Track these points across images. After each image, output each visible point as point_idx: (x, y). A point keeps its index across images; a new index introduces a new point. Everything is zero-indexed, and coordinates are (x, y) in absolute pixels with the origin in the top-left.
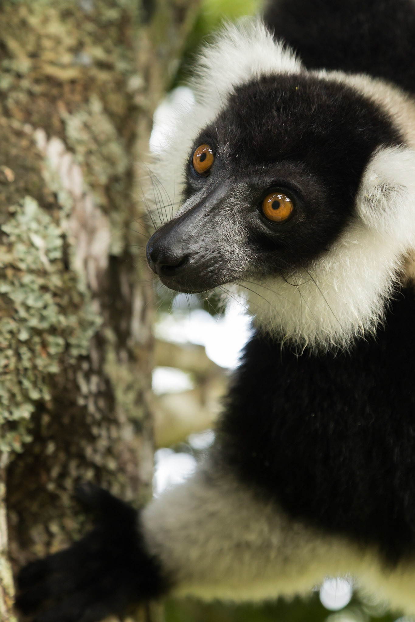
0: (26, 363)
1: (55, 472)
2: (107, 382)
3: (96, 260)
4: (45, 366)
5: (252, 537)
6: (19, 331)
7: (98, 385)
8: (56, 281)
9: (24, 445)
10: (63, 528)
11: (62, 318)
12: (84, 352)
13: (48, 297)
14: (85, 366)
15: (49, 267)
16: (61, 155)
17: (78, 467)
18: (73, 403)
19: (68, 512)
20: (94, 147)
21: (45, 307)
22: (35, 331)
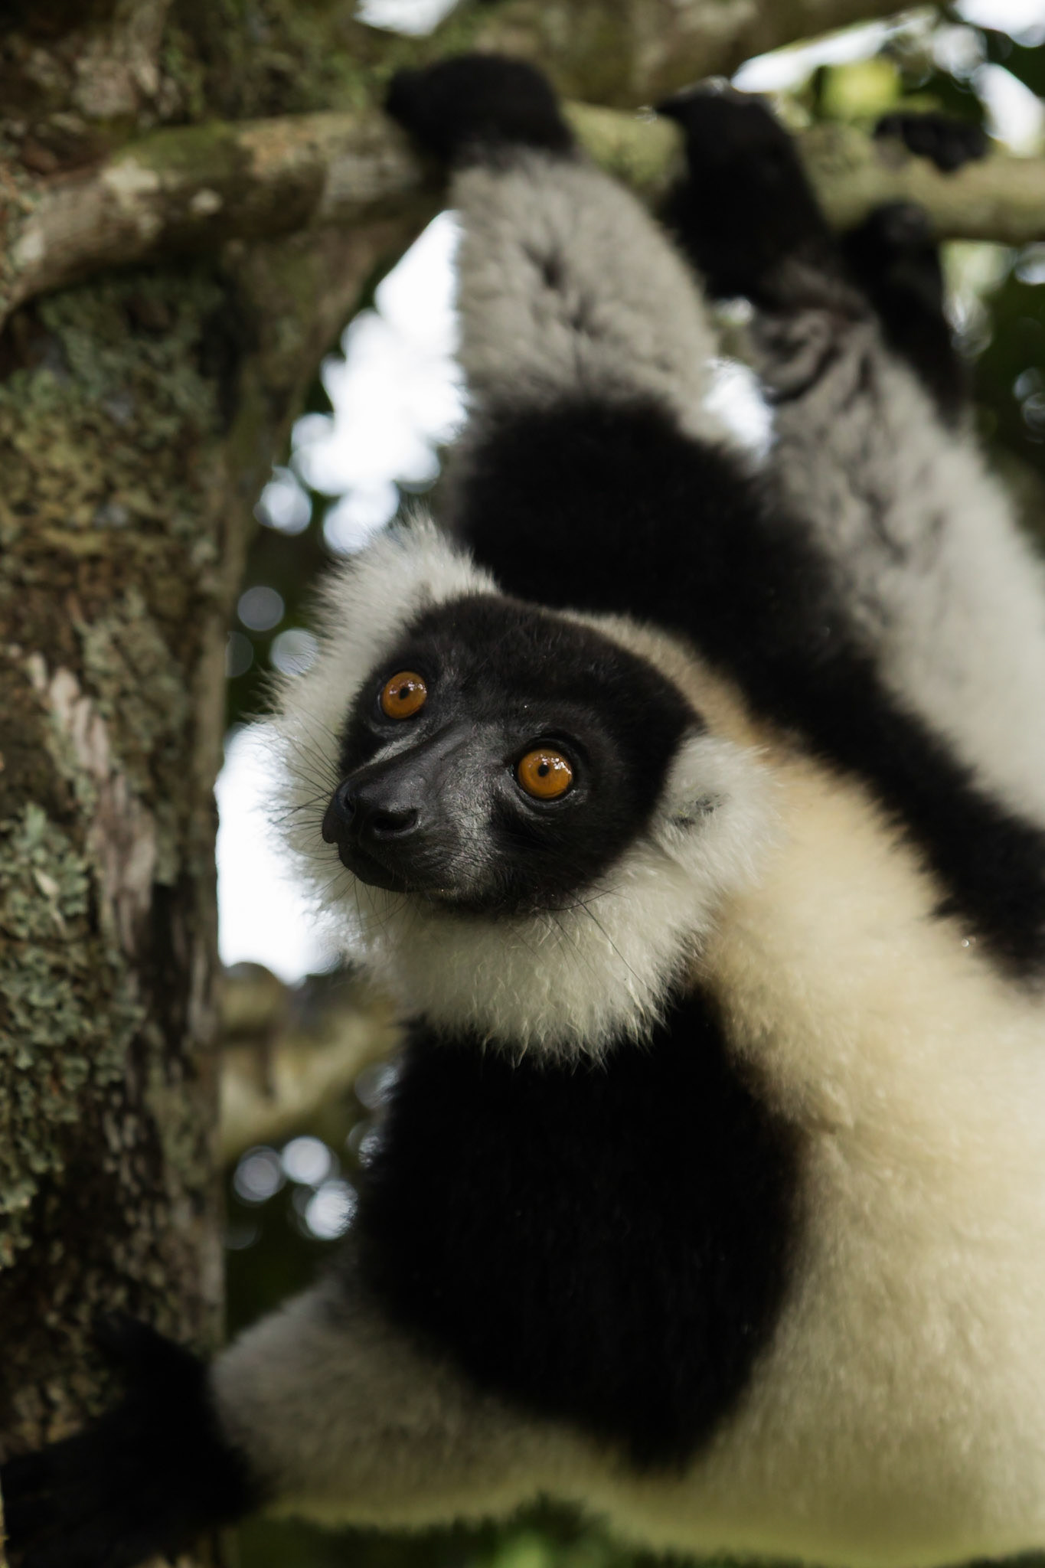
0: (28, 1110)
1: (60, 1295)
2: (150, 1125)
3: (133, 895)
4: (58, 1112)
5: (411, 1419)
6: (16, 1053)
7: (136, 1133)
8: (77, 956)
9: (17, 1252)
10: (71, 1392)
11: (87, 1025)
12: (116, 1076)
13: (64, 987)
14: (116, 1099)
15: (65, 932)
16: (73, 702)
17: (100, 1284)
18: (97, 1170)
19: (82, 1364)
20: (131, 683)
21: (59, 1006)
22: (43, 1051)
